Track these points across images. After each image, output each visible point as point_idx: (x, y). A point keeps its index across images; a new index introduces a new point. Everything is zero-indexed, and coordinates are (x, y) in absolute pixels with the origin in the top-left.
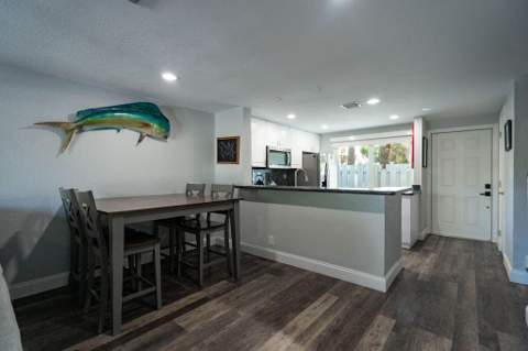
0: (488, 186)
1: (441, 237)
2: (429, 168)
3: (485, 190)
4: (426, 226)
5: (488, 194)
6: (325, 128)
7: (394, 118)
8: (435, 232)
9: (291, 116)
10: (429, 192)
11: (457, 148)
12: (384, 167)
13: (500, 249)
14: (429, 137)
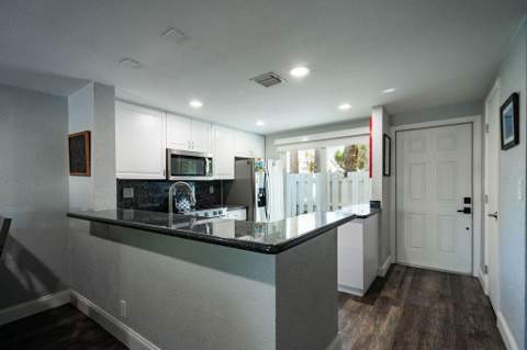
0: (467, 200)
1: (408, 267)
2: (393, 177)
3: (463, 206)
4: (389, 253)
5: (467, 211)
6: (261, 124)
7: (345, 109)
8: (401, 260)
9: (196, 104)
10: (393, 209)
11: (427, 150)
12: (346, 175)
13: (486, 293)
14: (392, 135)
